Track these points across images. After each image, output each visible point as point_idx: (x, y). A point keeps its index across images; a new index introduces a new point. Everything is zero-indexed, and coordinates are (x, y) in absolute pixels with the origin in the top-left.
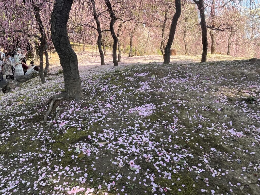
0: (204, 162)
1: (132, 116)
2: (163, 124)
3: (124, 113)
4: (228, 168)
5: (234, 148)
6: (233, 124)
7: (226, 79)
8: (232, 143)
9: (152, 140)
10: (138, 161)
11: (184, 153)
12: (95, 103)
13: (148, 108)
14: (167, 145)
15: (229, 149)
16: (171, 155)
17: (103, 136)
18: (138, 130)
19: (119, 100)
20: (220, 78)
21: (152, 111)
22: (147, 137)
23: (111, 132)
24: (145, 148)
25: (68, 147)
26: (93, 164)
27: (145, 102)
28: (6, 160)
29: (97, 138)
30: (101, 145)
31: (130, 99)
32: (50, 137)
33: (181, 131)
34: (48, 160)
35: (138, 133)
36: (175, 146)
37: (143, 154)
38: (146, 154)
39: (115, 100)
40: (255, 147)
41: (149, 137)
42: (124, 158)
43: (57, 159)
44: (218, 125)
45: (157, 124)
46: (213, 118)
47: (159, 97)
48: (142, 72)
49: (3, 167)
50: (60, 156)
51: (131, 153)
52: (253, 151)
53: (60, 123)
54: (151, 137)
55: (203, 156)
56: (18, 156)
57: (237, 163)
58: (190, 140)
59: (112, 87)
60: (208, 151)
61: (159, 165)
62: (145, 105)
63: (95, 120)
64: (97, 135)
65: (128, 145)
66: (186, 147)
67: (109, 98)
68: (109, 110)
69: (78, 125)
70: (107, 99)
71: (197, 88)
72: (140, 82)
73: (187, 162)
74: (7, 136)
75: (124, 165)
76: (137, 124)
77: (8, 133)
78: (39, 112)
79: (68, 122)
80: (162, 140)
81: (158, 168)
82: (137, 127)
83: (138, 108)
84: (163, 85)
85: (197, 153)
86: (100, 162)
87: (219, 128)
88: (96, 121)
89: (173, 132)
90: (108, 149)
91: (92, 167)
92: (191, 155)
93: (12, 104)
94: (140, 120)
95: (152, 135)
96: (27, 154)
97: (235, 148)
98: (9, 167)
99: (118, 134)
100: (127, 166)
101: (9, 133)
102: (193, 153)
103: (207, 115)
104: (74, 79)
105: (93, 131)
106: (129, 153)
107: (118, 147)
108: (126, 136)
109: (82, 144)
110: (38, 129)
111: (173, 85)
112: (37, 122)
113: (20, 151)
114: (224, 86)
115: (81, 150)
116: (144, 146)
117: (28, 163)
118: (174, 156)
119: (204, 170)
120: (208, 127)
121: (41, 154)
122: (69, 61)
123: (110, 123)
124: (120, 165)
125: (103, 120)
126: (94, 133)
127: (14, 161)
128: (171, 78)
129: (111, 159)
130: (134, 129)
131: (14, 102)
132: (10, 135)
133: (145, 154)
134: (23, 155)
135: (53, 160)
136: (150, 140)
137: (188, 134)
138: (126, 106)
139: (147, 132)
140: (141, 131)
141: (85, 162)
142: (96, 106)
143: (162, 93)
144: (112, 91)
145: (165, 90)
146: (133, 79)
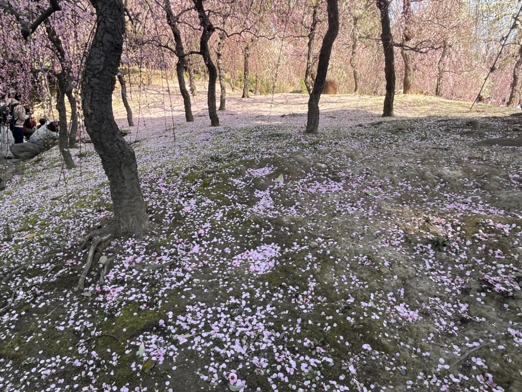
0: (350, 372)
1: (237, 275)
2: (290, 294)
3: (223, 266)
4: (385, 382)
5: (400, 345)
6: (405, 295)
7: (410, 188)
8: (397, 335)
9: (269, 328)
10: (243, 371)
11: (319, 356)
12: (171, 243)
13: (267, 253)
14: (292, 340)
15: (392, 347)
16: (298, 358)
17: (186, 321)
18: (247, 306)
19: (216, 236)
20: (400, 184)
21: (274, 261)
22: (261, 320)
23: (199, 311)
24: (257, 344)
25: (125, 345)
26: (168, 379)
27: (261, 240)
28: (16, 372)
29: (175, 326)
30: (182, 339)
31: (235, 234)
32: (92, 324)
33: (318, 309)
34: (90, 374)
35: (246, 311)
36: (306, 342)
37: (253, 357)
38: (258, 356)
39: (208, 236)
40: (432, 342)
41: (264, 321)
42: (221, 367)
43: (107, 371)
44: (380, 295)
45: (279, 292)
46: (374, 283)
47: (287, 229)
48: (260, 166)
49: (12, 387)
50: (111, 365)
51: (232, 356)
52: (429, 351)
53: (108, 292)
54: (267, 322)
55: (349, 361)
56: (37, 363)
57: (401, 374)
58: (331, 329)
59: (203, 204)
60: (358, 350)
61: (276, 381)
62: (263, 247)
63: (170, 286)
64: (175, 319)
65: (229, 339)
66: (323, 345)
67: (197, 230)
68: (197, 259)
69: (142, 298)
70: (194, 234)
71: (355, 209)
72: (257, 191)
73: (322, 374)
74: (13, 320)
75: (220, 381)
76: (246, 291)
77: (14, 314)
78: (68, 266)
79: (122, 288)
80: (285, 328)
81: (274, 386)
82: (246, 299)
83: (250, 253)
84: (298, 201)
85: (340, 354)
86: (181, 376)
87: (381, 303)
88: (173, 286)
89: (305, 311)
90: (194, 348)
91: (166, 386)
92: (330, 360)
93: (14, 237)
94: (251, 282)
95: (269, 317)
96: (53, 359)
97: (402, 344)
98: (24, 386)
99: (212, 316)
100: (226, 382)
101: (16, 313)
102: (333, 356)
103: (364, 275)
104: (131, 198)
105: (168, 311)
106: (229, 355)
107: (211, 343)
108: (226, 319)
109: (148, 337)
110: (69, 305)
111: (316, 200)
112: (66, 288)
113: (41, 352)
114: (404, 204)
115: (147, 350)
116: (255, 341)
117: (56, 379)
118: (302, 362)
119: (347, 388)
120: (364, 301)
121: (77, 360)
122: (120, 167)
123: (197, 290)
124: (213, 381)
125: (186, 286)
126: (170, 314)
127: (31, 373)
128: (312, 181)
129: (199, 369)
130: (239, 302)
131: (16, 232)
132: (17, 317)
133: (256, 358)
134: (45, 362)
135: (100, 372)
136: (266, 327)
137: (329, 316)
138: (228, 250)
139: (261, 310)
140: (251, 308)
141: (154, 376)
142: (173, 250)
143: (293, 220)
144: (203, 215)
145: (300, 211)
146: (243, 183)
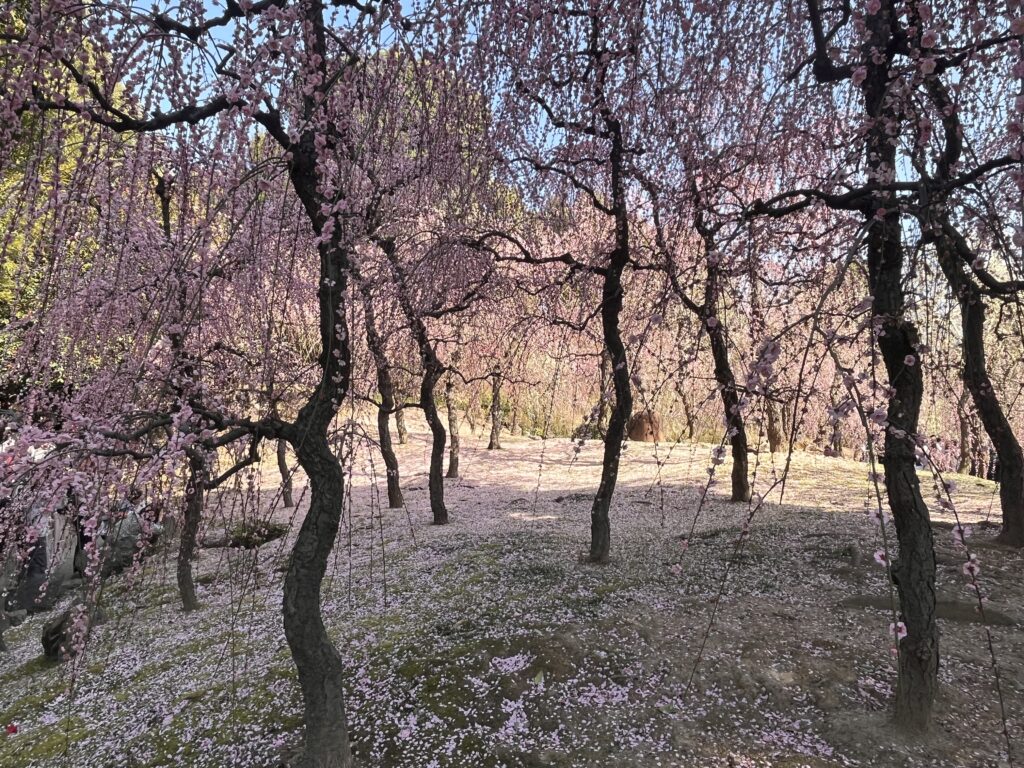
20: (708, 693)
48: (512, 654)
59: (428, 725)
72: (506, 700)
111: (587, 720)
114: (707, 731)
122: (323, 682)
128: (586, 684)
143: (553, 758)
144: (427, 745)
145: (566, 741)
146: (485, 684)
